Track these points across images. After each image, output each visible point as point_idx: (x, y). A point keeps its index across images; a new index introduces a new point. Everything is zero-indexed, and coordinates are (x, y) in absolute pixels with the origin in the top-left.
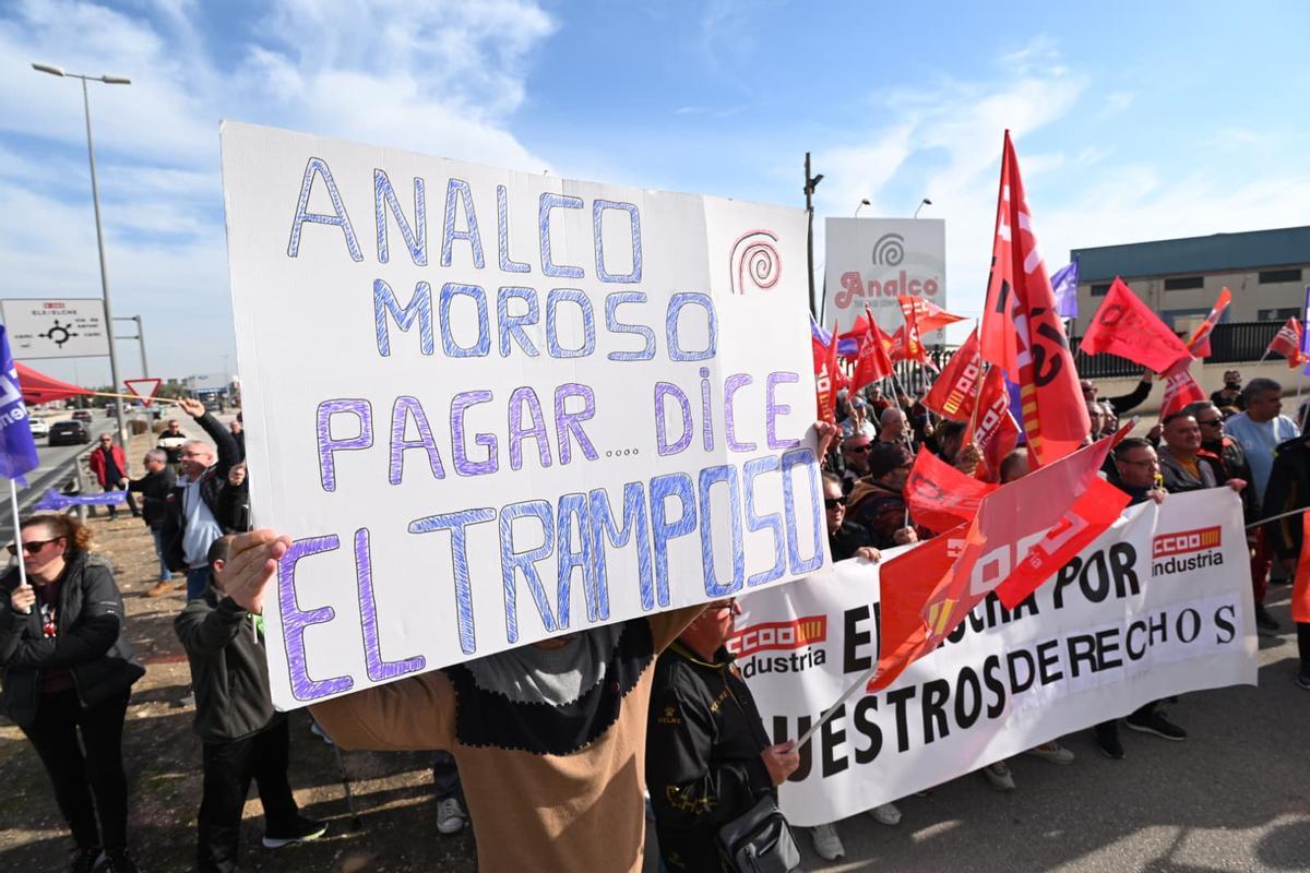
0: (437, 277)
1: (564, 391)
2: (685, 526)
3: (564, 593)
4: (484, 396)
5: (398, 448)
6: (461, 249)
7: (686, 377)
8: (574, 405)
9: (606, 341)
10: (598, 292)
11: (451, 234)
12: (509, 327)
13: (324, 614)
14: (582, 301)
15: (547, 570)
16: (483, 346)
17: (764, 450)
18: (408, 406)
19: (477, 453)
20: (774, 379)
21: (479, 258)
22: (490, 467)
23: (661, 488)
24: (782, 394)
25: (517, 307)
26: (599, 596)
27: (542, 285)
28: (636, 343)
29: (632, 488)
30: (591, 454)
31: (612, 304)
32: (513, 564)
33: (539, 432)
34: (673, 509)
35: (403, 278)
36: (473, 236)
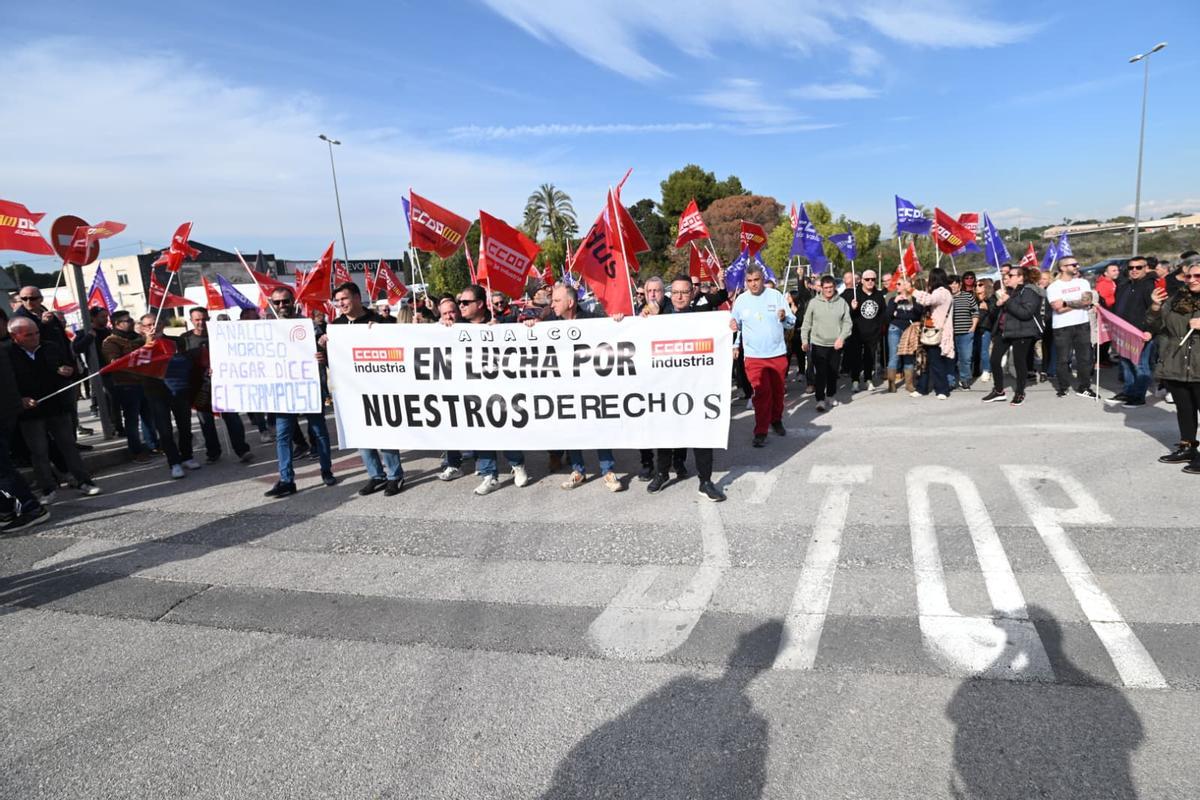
0: (237, 341)
1: (260, 363)
2: (282, 395)
3: (260, 403)
4: (245, 363)
5: (232, 372)
6: (241, 337)
7: (281, 361)
8: (261, 366)
9: (267, 353)
10: (265, 342)
11: (239, 334)
12: (250, 350)
13: (220, 398)
14: (262, 344)
15: (257, 398)
16: (245, 354)
17: (301, 380)
18: (233, 365)
19: (244, 374)
20: (303, 363)
21: (244, 338)
22: (246, 377)
23: (278, 385)
24: (306, 366)
25: (251, 346)
26: (266, 406)
27: (255, 342)
28: (271, 354)
29: (272, 385)
30: (264, 375)
31: (267, 345)
32: (250, 396)
33: (255, 371)
34: (280, 391)
35: (232, 342)
36: (243, 333)
